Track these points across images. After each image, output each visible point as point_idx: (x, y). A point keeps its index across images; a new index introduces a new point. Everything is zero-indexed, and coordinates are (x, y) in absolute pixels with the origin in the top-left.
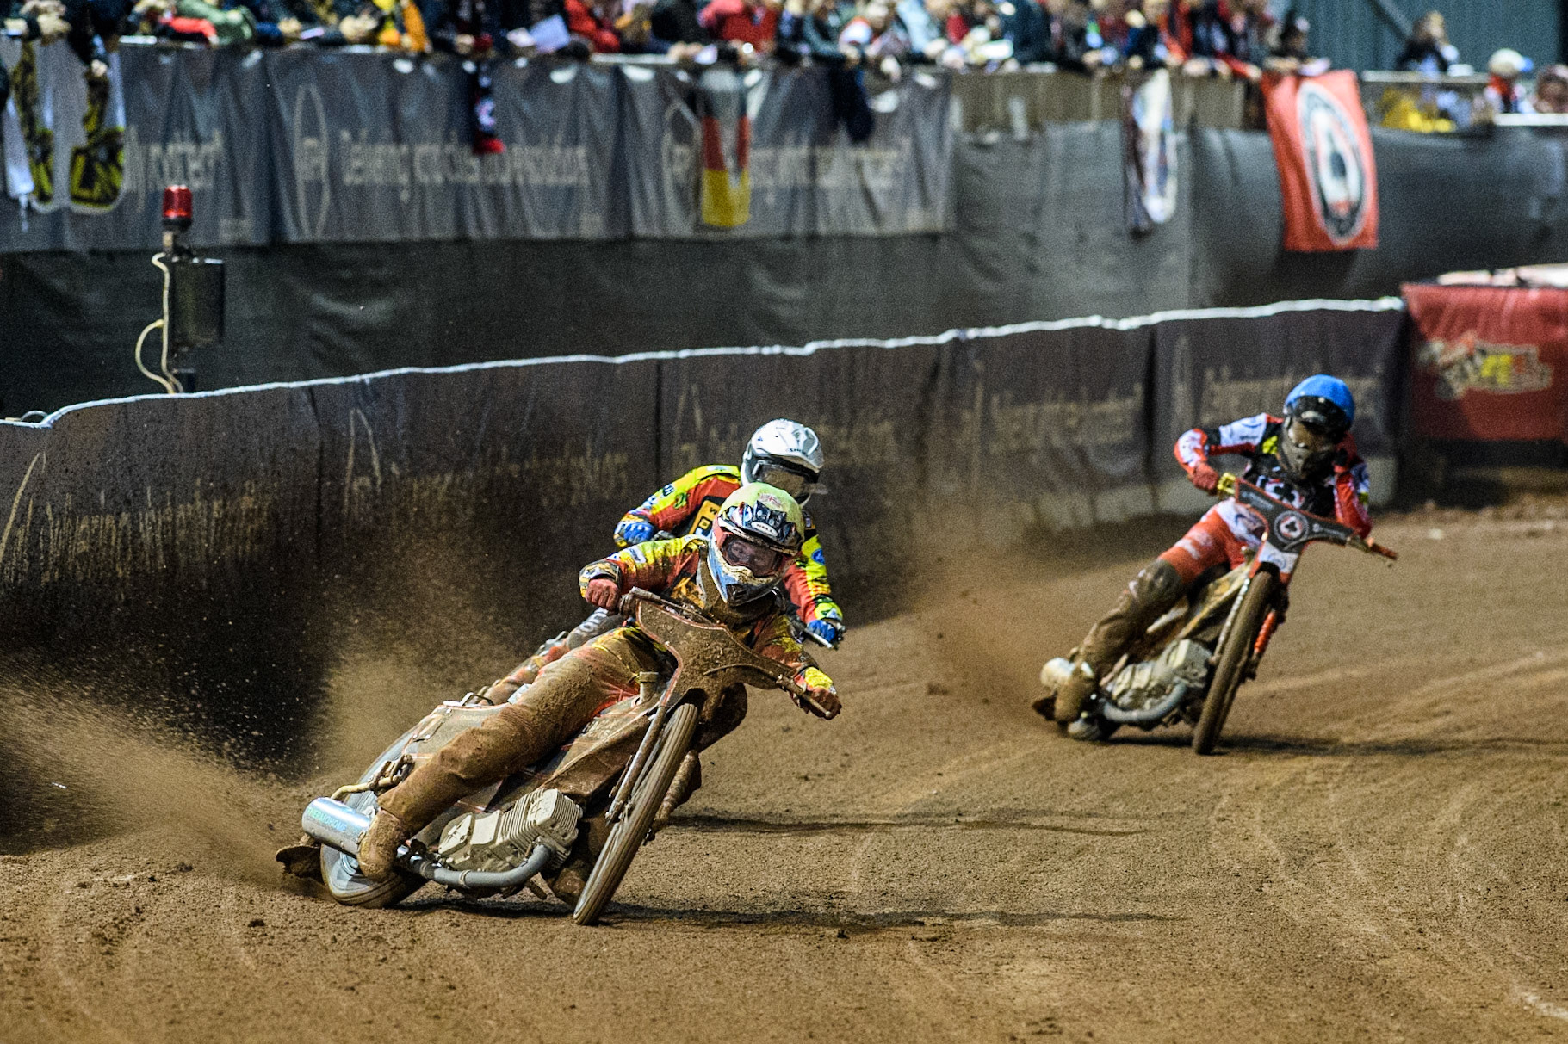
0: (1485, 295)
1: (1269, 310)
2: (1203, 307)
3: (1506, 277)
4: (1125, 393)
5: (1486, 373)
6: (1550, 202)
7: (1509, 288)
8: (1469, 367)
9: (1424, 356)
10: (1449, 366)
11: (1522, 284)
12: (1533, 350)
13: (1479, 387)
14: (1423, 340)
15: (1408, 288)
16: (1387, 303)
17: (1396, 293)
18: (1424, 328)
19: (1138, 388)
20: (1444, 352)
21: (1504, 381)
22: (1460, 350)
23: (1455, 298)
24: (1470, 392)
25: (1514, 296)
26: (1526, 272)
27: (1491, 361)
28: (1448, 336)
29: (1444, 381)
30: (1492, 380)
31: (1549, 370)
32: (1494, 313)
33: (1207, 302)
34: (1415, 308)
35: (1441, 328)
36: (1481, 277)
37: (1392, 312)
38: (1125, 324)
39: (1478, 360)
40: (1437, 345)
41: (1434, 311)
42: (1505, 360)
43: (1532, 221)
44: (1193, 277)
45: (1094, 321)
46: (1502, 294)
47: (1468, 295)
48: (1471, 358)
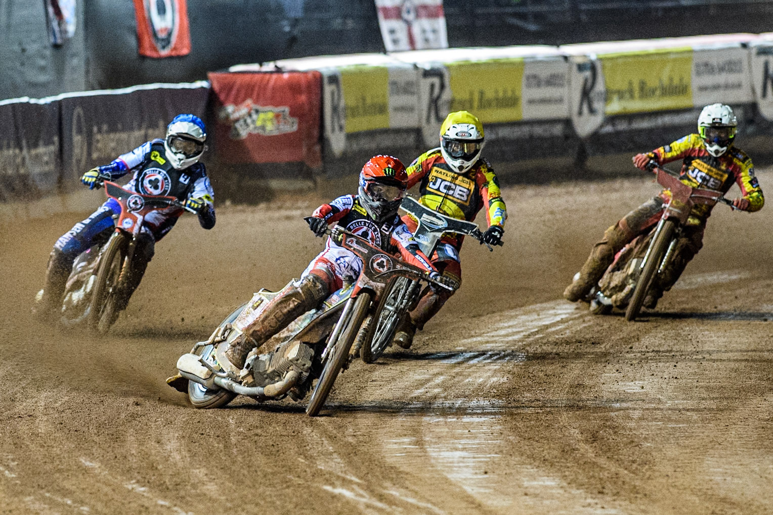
0: (257, 77)
1: (129, 90)
2: (93, 89)
3: (269, 67)
4: (48, 143)
5: (259, 123)
6: (295, 22)
7: (271, 73)
8: (249, 121)
9: (222, 115)
10: (237, 120)
11: (279, 70)
12: (287, 109)
13: (256, 132)
14: (222, 105)
15: (211, 75)
16: (199, 84)
17: (205, 78)
18: (222, 97)
19: (56, 139)
20: (234, 112)
21: (270, 127)
22: (243, 111)
23: (239, 80)
24: (250, 135)
25: (275, 76)
26: (281, 63)
27: (262, 116)
28: (237, 102)
30: (263, 128)
31: (296, 120)
32: (263, 87)
33: (96, 86)
34: (216, 87)
35: (232, 97)
36: (255, 67)
37: (202, 88)
38: (42, 101)
39: (254, 116)
40: (230, 108)
41: (228, 87)
42: (270, 115)
43: (285, 34)
44: (87, 72)
45: (24, 99)
46: (267, 76)
47: (247, 78)
48: (250, 115)
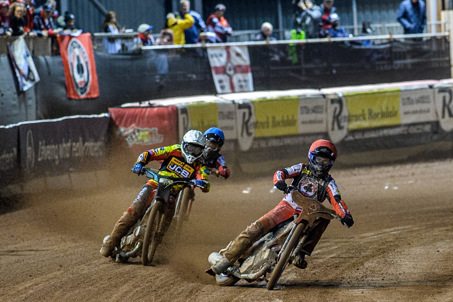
0: (138, 110)
1: (60, 119)
2: (40, 119)
3: (146, 104)
5: (140, 138)
6: (163, 76)
7: (146, 107)
8: (134, 137)
9: (118, 133)
10: (126, 136)
11: (151, 106)
12: (157, 129)
13: (138, 143)
14: (117, 127)
15: (110, 109)
16: (102, 115)
17: (107, 111)
18: (117, 123)
19: (15, 149)
20: (125, 131)
21: (146, 140)
22: (130, 130)
23: (127, 112)
24: (134, 145)
25: (149, 109)
26: (152, 102)
27: (141, 133)
28: (126, 126)
29: (126, 141)
30: (142, 141)
32: (142, 117)
33: (42, 117)
34: (113, 116)
35: (123, 124)
36: (137, 104)
37: (105, 117)
38: (7, 127)
39: (137, 134)
40: (122, 129)
41: (121, 117)
42: (147, 133)
43: (156, 83)
44: (37, 109)
46: (144, 110)
47: (132, 110)
48: (134, 133)
